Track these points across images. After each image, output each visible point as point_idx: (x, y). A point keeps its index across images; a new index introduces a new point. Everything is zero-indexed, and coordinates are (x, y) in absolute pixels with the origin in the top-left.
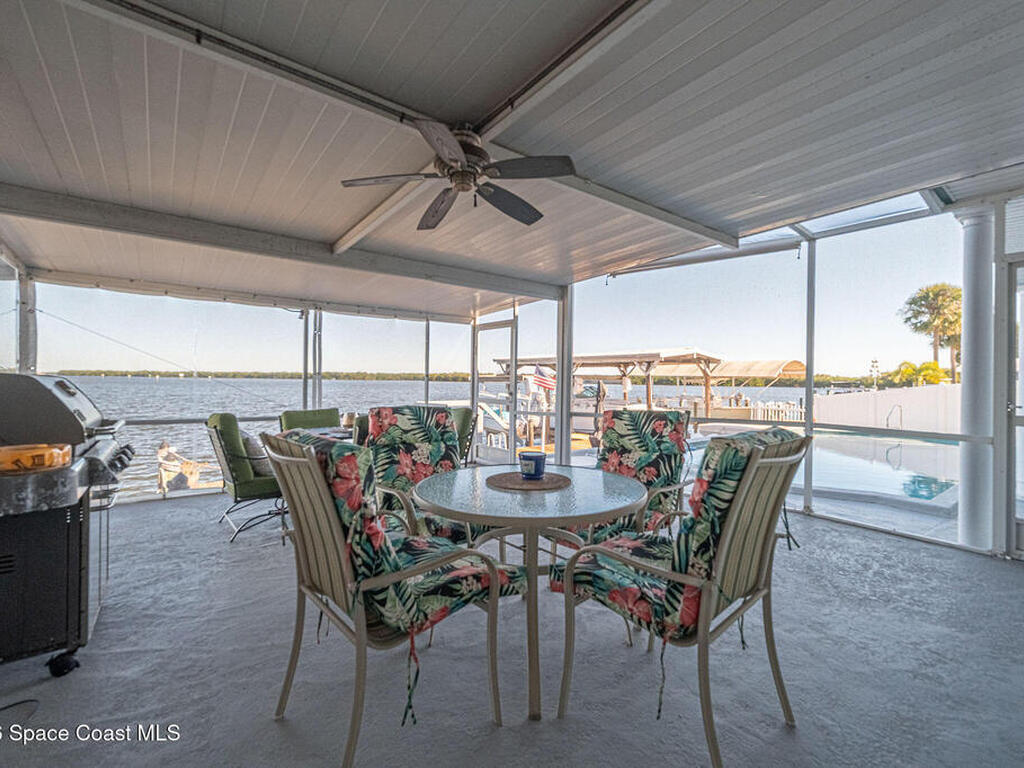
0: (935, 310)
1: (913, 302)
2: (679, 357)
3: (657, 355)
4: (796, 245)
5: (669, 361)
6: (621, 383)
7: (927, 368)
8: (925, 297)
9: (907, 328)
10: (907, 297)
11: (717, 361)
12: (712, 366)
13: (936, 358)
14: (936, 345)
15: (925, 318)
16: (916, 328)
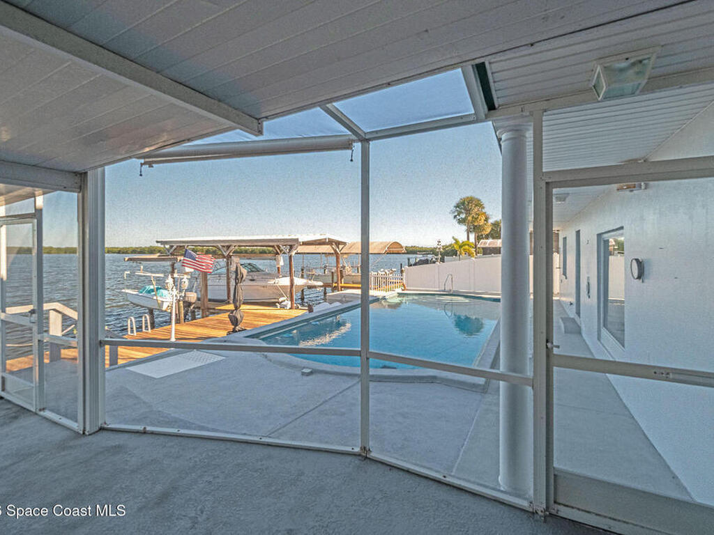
0: (468, 211)
1: (457, 206)
2: (315, 241)
3: (297, 240)
4: (347, 146)
5: (305, 244)
6: (275, 259)
7: (465, 245)
8: (463, 203)
9: (455, 222)
10: (454, 204)
11: (344, 244)
12: (341, 247)
13: (468, 239)
14: (468, 232)
15: (463, 216)
16: (460, 222)
